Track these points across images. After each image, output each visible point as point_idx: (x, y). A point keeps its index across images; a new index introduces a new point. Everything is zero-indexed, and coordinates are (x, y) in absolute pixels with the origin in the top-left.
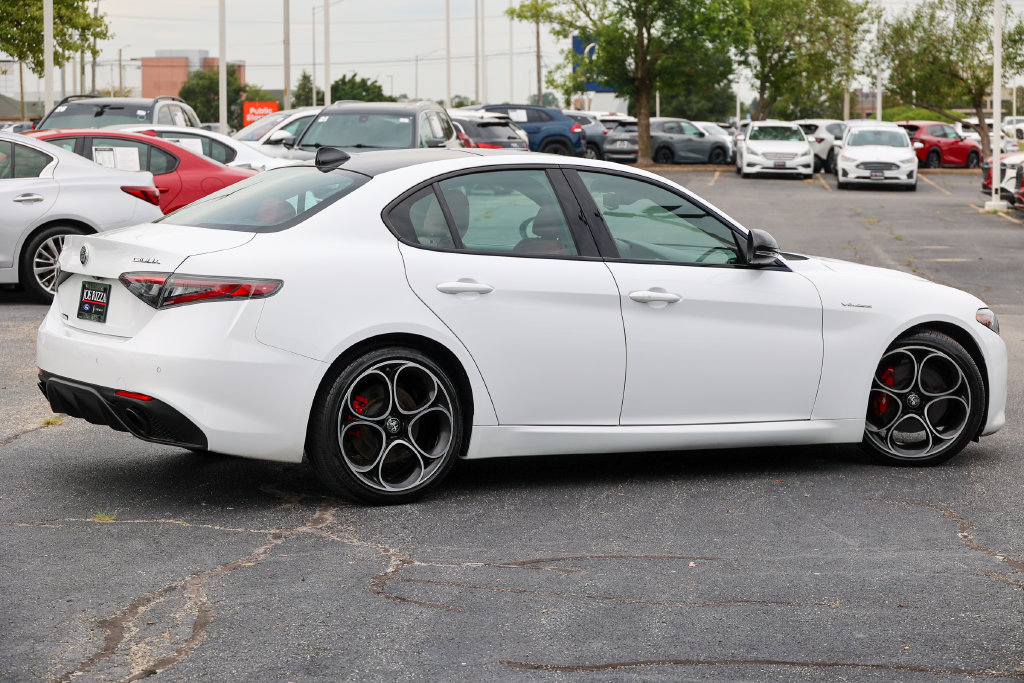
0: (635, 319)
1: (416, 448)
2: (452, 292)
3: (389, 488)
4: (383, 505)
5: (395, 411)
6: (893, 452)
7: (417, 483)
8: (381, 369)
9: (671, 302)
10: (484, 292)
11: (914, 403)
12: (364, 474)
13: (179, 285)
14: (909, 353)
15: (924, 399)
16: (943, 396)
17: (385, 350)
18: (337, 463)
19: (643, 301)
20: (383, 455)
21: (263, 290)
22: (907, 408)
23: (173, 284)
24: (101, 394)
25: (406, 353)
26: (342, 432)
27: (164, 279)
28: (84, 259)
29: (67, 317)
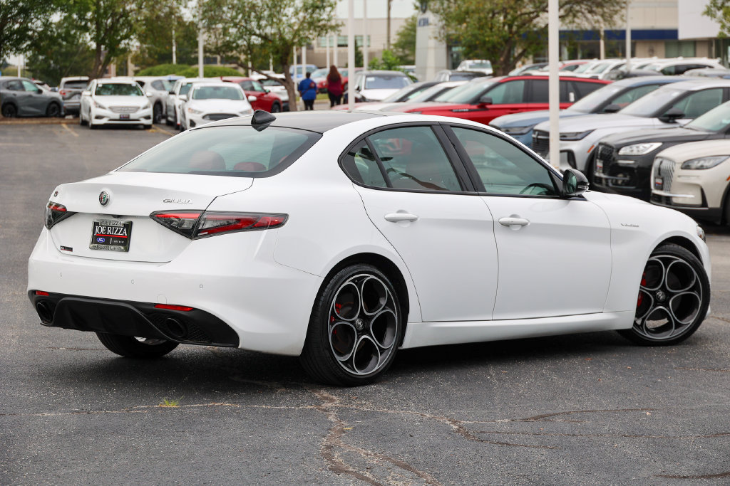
0: (504, 239)
1: (375, 341)
2: (394, 221)
3: (359, 373)
4: (355, 386)
5: (362, 314)
6: (648, 336)
7: (376, 368)
8: (352, 281)
9: (523, 225)
10: (412, 220)
11: (661, 297)
12: (342, 362)
13: (211, 220)
14: (658, 260)
15: (669, 295)
16: (682, 292)
17: (355, 267)
18: (328, 355)
19: (507, 225)
20: (356, 347)
21: (276, 222)
22: (657, 302)
23: (205, 219)
24: (136, 307)
25: (368, 268)
26: (330, 330)
27: (197, 216)
28: (104, 201)
29: (70, 249)
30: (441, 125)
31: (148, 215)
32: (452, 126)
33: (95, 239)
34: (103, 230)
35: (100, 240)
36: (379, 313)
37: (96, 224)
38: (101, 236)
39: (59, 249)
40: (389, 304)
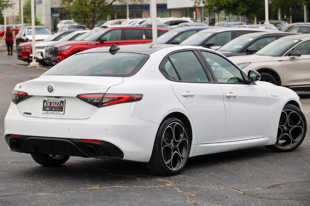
0: (228, 104)
1: (180, 154)
2: (185, 96)
3: (174, 169)
4: (173, 175)
5: (174, 141)
6: (280, 147)
7: (180, 167)
8: (170, 126)
9: (235, 97)
10: (192, 96)
11: (286, 129)
12: (167, 164)
13: (108, 98)
14: (285, 112)
15: (289, 128)
16: (295, 126)
17: (171, 119)
18: (161, 161)
19: (228, 97)
20: (172, 157)
21: (138, 98)
22: (284, 132)
23: (105, 98)
24: (72, 142)
25: (177, 119)
26: (162, 149)
27: (102, 96)
28: (50, 90)
29: (30, 114)
30: (197, 50)
31: (76, 96)
32: (201, 51)
33: (44, 109)
34: (48, 104)
35: (48, 109)
36: (181, 140)
37: (45, 101)
38: (48, 107)
39: (23, 114)
40: (185, 137)
